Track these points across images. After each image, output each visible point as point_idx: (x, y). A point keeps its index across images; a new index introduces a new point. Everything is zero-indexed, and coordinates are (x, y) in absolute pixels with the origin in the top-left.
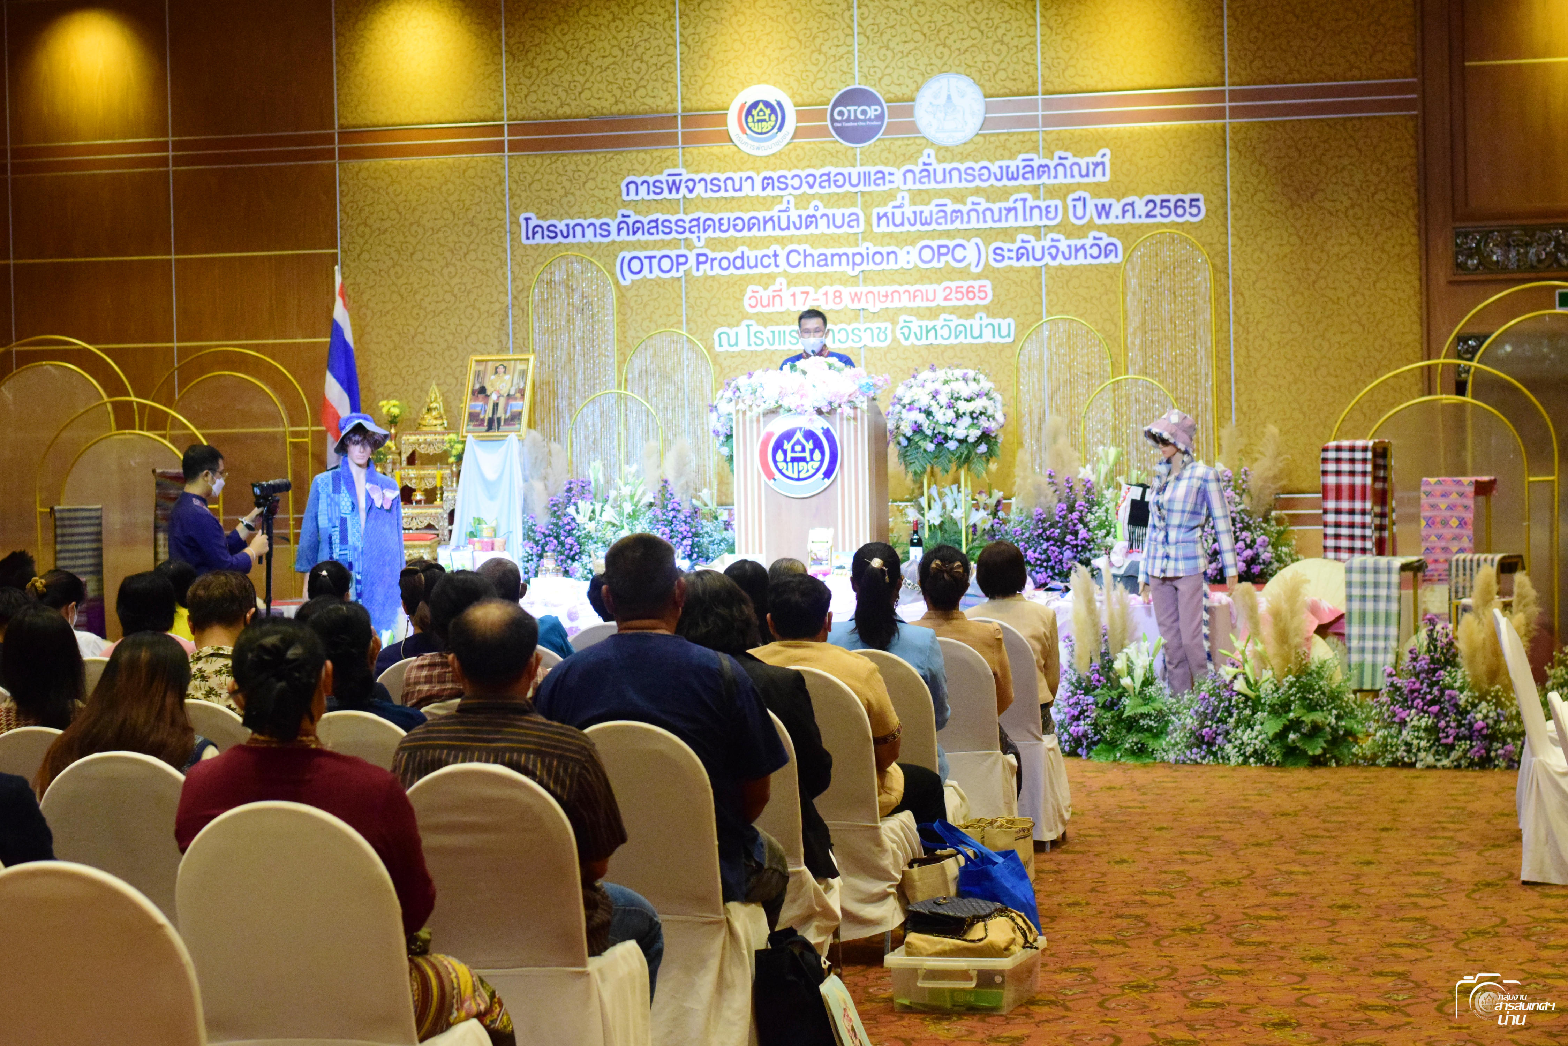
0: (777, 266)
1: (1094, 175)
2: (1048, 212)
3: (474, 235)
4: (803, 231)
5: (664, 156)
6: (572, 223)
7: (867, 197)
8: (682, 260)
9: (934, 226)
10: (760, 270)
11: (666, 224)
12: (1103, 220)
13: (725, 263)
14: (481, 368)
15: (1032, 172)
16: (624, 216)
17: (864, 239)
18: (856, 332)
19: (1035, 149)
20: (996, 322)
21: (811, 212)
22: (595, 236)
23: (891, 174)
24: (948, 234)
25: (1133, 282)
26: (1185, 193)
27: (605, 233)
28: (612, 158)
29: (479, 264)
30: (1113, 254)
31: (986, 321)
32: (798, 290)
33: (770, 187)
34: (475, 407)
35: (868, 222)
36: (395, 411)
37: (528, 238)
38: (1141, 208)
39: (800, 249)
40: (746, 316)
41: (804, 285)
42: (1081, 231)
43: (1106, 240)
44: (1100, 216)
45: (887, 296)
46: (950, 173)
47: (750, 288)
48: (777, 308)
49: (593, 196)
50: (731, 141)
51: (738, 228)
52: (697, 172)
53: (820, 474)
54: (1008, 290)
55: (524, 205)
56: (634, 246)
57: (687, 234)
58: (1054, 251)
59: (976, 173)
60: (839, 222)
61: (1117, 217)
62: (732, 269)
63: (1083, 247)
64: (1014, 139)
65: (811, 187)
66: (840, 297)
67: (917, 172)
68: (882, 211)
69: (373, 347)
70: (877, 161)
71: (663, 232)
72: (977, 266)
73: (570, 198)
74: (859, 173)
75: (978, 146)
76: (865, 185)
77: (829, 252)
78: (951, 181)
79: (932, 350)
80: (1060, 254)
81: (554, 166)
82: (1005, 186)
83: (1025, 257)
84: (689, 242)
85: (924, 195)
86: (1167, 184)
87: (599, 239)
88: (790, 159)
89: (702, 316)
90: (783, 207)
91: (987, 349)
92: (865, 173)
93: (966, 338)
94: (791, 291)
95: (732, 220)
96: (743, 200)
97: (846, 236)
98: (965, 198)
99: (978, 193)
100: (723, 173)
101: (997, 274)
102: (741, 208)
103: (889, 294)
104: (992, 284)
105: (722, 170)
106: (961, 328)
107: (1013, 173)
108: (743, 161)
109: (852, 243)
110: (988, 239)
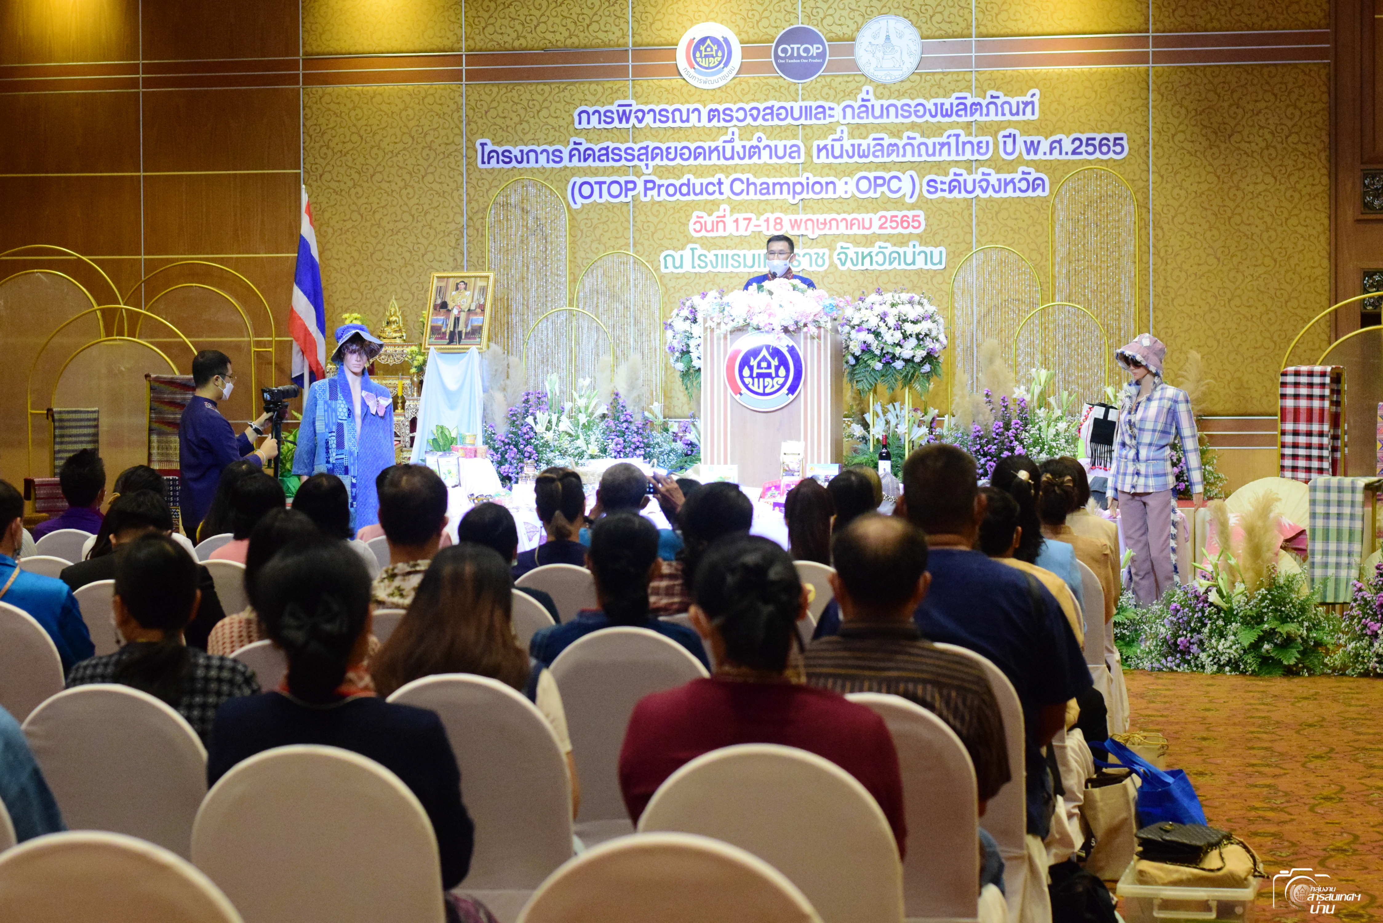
0: (721, 193)
1: (1024, 114)
2: (979, 148)
3: (432, 159)
4: (747, 161)
5: (615, 87)
6: (526, 149)
7: (808, 130)
8: (630, 186)
9: (871, 158)
10: (705, 196)
11: (616, 151)
12: (1032, 156)
13: (671, 190)
14: (443, 284)
15: (965, 109)
16: (575, 143)
17: (804, 170)
19: (969, 88)
20: (928, 250)
21: (755, 143)
22: (548, 162)
23: (831, 109)
24: (884, 166)
25: (1061, 215)
26: (1109, 132)
27: (557, 159)
28: (565, 88)
29: (436, 186)
30: (1041, 188)
31: (918, 249)
32: (741, 216)
33: (716, 118)
35: (809, 154)
37: (483, 162)
38: (1068, 146)
39: (744, 178)
40: (690, 240)
41: (746, 212)
42: (1011, 166)
43: (1034, 175)
44: (1028, 153)
45: (825, 224)
46: (887, 109)
47: (696, 213)
48: (721, 233)
49: (547, 124)
50: (680, 75)
51: (685, 157)
52: (646, 103)
53: (785, 390)
54: (940, 220)
55: (480, 132)
56: (585, 172)
57: (636, 162)
58: (984, 184)
59: (912, 110)
60: (780, 153)
61: (1045, 154)
62: (678, 196)
63: (1012, 181)
64: (949, 78)
65: (755, 119)
66: (780, 223)
67: (856, 108)
68: (822, 144)
69: (334, 263)
70: (818, 96)
71: (613, 159)
72: (911, 197)
73: (525, 125)
74: (801, 107)
75: (914, 84)
76: (806, 119)
77: (771, 181)
78: (888, 116)
79: (867, 275)
80: (990, 187)
81: (509, 95)
82: (939, 122)
83: (957, 189)
84: (637, 169)
85: (862, 129)
86: (1093, 124)
87: (552, 164)
88: (735, 93)
89: (648, 239)
90: (728, 138)
91: (919, 275)
92: (806, 107)
93: (899, 264)
94: (734, 218)
95: (678, 149)
96: (690, 131)
97: (787, 166)
98: (901, 133)
99: (913, 129)
100: (671, 105)
101: (930, 205)
102: (688, 138)
103: (827, 221)
104: (925, 214)
105: (671, 102)
106: (895, 255)
107: (947, 110)
108: (690, 94)
109: (793, 173)
110: (922, 171)
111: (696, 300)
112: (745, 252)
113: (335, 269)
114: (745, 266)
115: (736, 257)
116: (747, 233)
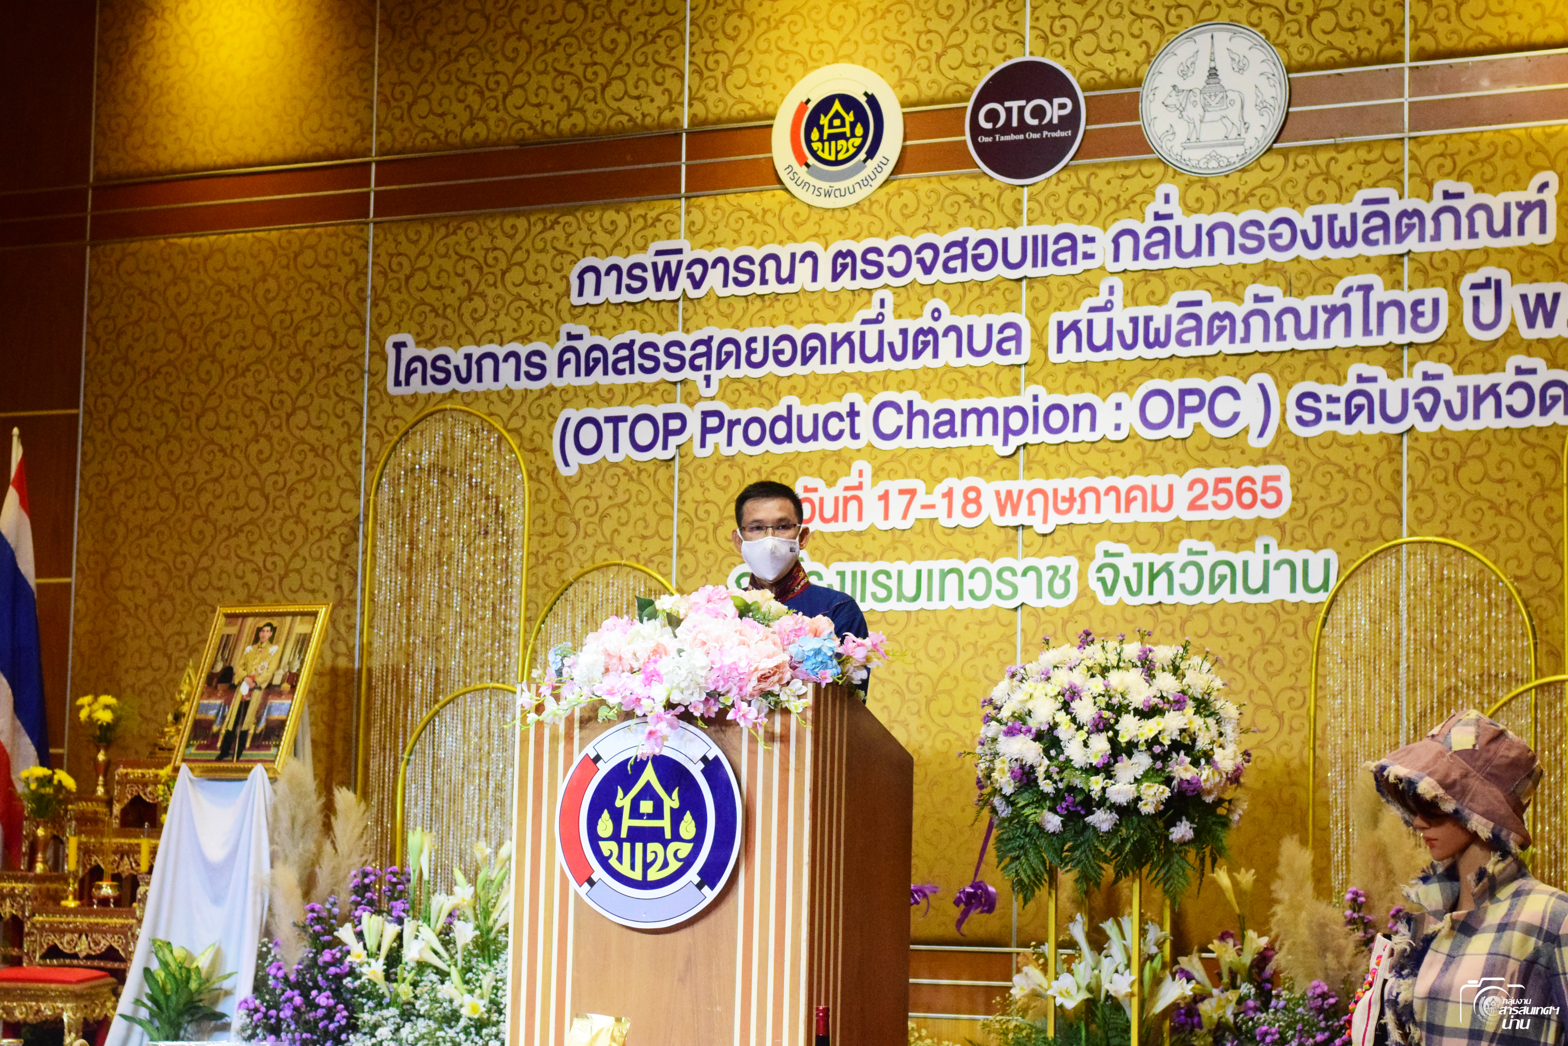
0: (855, 436)
1: (1521, 231)
2: (1417, 315)
3: (306, 378)
4: (909, 362)
5: (652, 214)
6: (476, 352)
7: (1039, 288)
8: (675, 424)
9: (1173, 348)
10: (822, 443)
11: (649, 351)
12: (1539, 331)
13: (755, 431)
14: (233, 630)
15: (1385, 227)
16: (570, 337)
17: (1030, 379)
18: (1007, 575)
19: (1394, 178)
20: (1298, 556)
21: (926, 322)
22: (517, 378)
23: (1088, 239)
24: (1200, 364)
27: (536, 372)
28: (556, 222)
29: (311, 435)
30: (1560, 405)
31: (1276, 555)
32: (894, 486)
33: (848, 272)
34: (208, 708)
35: (1040, 343)
36: (105, 717)
37: (397, 383)
39: (902, 400)
41: (906, 476)
42: (1490, 355)
43: (1545, 375)
44: (1531, 324)
45: (1071, 499)
46: (1210, 234)
48: (853, 524)
49: (519, 297)
50: (780, 181)
51: (784, 358)
52: (711, 245)
53: (693, 875)
54: (1326, 487)
55: (395, 319)
56: (587, 396)
57: (687, 372)
58: (1427, 400)
59: (1265, 234)
60: (979, 343)
62: (768, 443)
63: (1493, 390)
64: (1348, 157)
65: (928, 270)
66: (976, 501)
67: (1142, 235)
68: (1068, 318)
69: (124, 596)
70: (1062, 213)
71: (641, 367)
72: (1261, 434)
73: (478, 302)
74: (1024, 239)
75: (1270, 175)
76: (1035, 264)
77: (957, 407)
78: (1211, 252)
79: (1161, 616)
80: (1442, 407)
81: (451, 240)
82: (1325, 259)
83: (1364, 414)
84: (689, 388)
85: (1155, 283)
87: (525, 383)
88: (889, 213)
89: (706, 540)
90: (872, 314)
91: (1277, 616)
92: (1035, 238)
93: (1233, 590)
94: (881, 489)
95: (771, 341)
96: (795, 300)
97: (993, 371)
98: (1239, 288)
99: (1267, 276)
100: (760, 246)
101: (1303, 452)
102: (792, 317)
103: (1076, 494)
104: (1292, 474)
105: (758, 241)
106: (1224, 570)
107: (1343, 230)
108: (798, 220)
109: (1006, 387)
110: (1287, 374)
112: (901, 565)
113: (126, 609)
114: (901, 597)
115: (882, 578)
116: (907, 524)
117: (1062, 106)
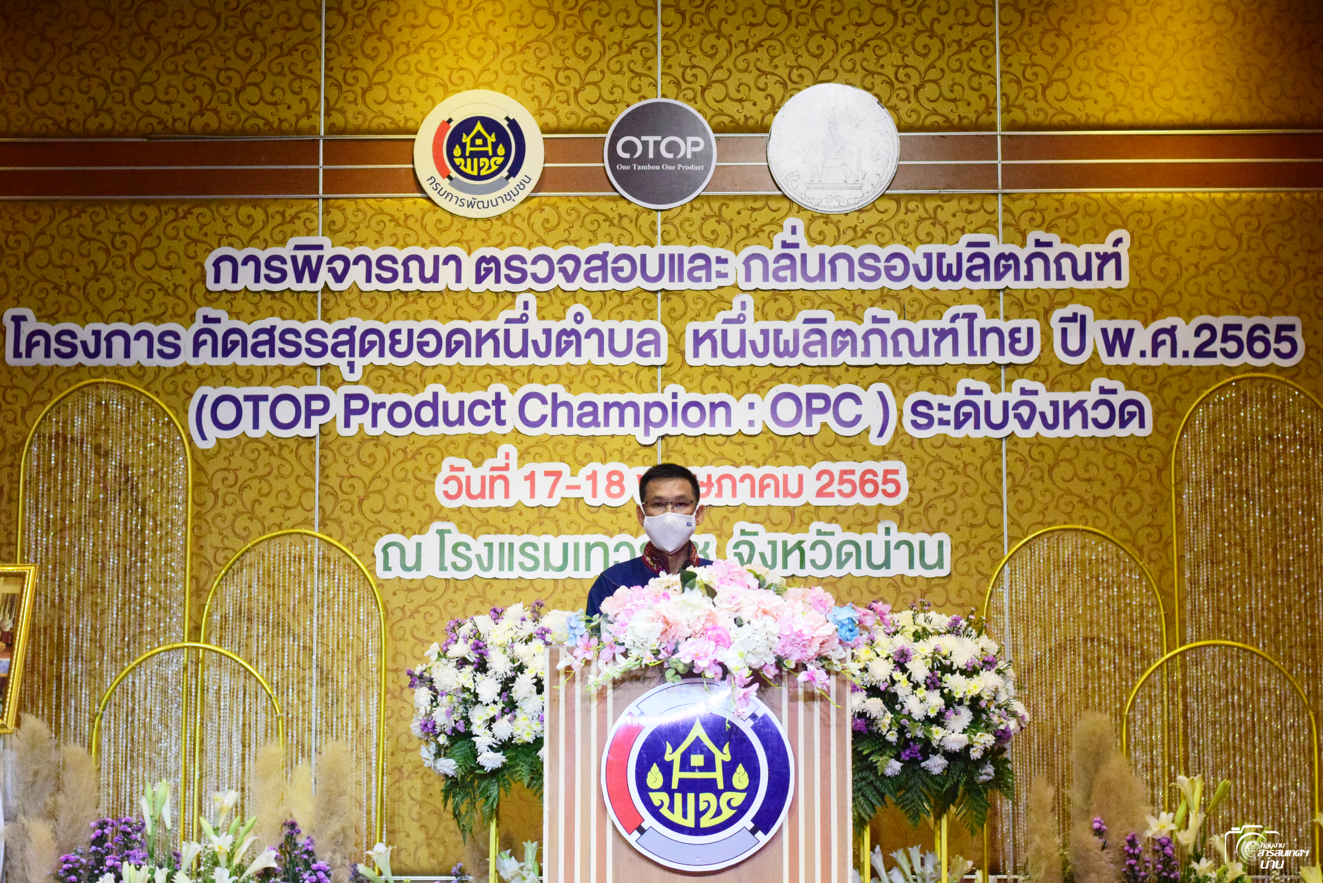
0: (500, 422)
1: (1101, 277)
2: (1015, 341)
4: (552, 359)
5: (290, 212)
6: (105, 330)
7: (675, 300)
8: (317, 405)
9: (801, 358)
10: (468, 427)
11: (290, 337)
12: (1118, 359)
13: (400, 414)
15: (986, 266)
16: (206, 319)
17: (667, 378)
19: (990, 226)
20: (915, 538)
21: (569, 324)
22: (150, 355)
23: (720, 260)
24: (826, 373)
26: (1268, 314)
27: (170, 351)
28: (189, 212)
30: (1136, 420)
31: (896, 536)
32: (540, 468)
33: (492, 276)
35: (677, 347)
37: (17, 355)
38: (1187, 339)
39: (547, 392)
40: (437, 514)
41: (551, 460)
42: (1077, 377)
43: (1123, 395)
44: (1111, 353)
45: (708, 485)
46: (832, 262)
47: (448, 461)
48: (499, 500)
49: (150, 280)
50: (422, 190)
51: (429, 349)
52: (352, 243)
54: (939, 481)
55: (13, 294)
56: (225, 376)
57: (329, 358)
58: (1025, 412)
59: (881, 265)
60: (620, 345)
61: (1143, 354)
62: (413, 426)
63: (1080, 405)
64: (952, 206)
65: (570, 278)
66: (620, 483)
67: (771, 259)
68: (703, 327)
71: (282, 351)
72: (881, 434)
73: (105, 282)
74: (662, 257)
75: (885, 217)
76: (672, 279)
77: (600, 399)
78: (834, 277)
80: (1037, 418)
81: (75, 222)
82: (934, 290)
83: (971, 421)
84: (331, 372)
85: (783, 302)
86: (1236, 297)
87: (157, 360)
88: (531, 226)
89: (351, 512)
90: (516, 313)
91: (897, 588)
92: (672, 257)
93: (858, 566)
94: (527, 470)
95: (416, 334)
96: (439, 299)
97: (634, 371)
98: (859, 310)
99: (884, 302)
100: (402, 248)
101: (918, 451)
102: (435, 313)
103: (714, 480)
104: (908, 468)
105: (401, 242)
106: (850, 548)
107: (950, 266)
108: (441, 226)
109: (646, 384)
110: (902, 384)
111: (484, 622)
112: (547, 538)
114: (548, 566)
115: (529, 550)
116: (554, 502)
117: (695, 144)
